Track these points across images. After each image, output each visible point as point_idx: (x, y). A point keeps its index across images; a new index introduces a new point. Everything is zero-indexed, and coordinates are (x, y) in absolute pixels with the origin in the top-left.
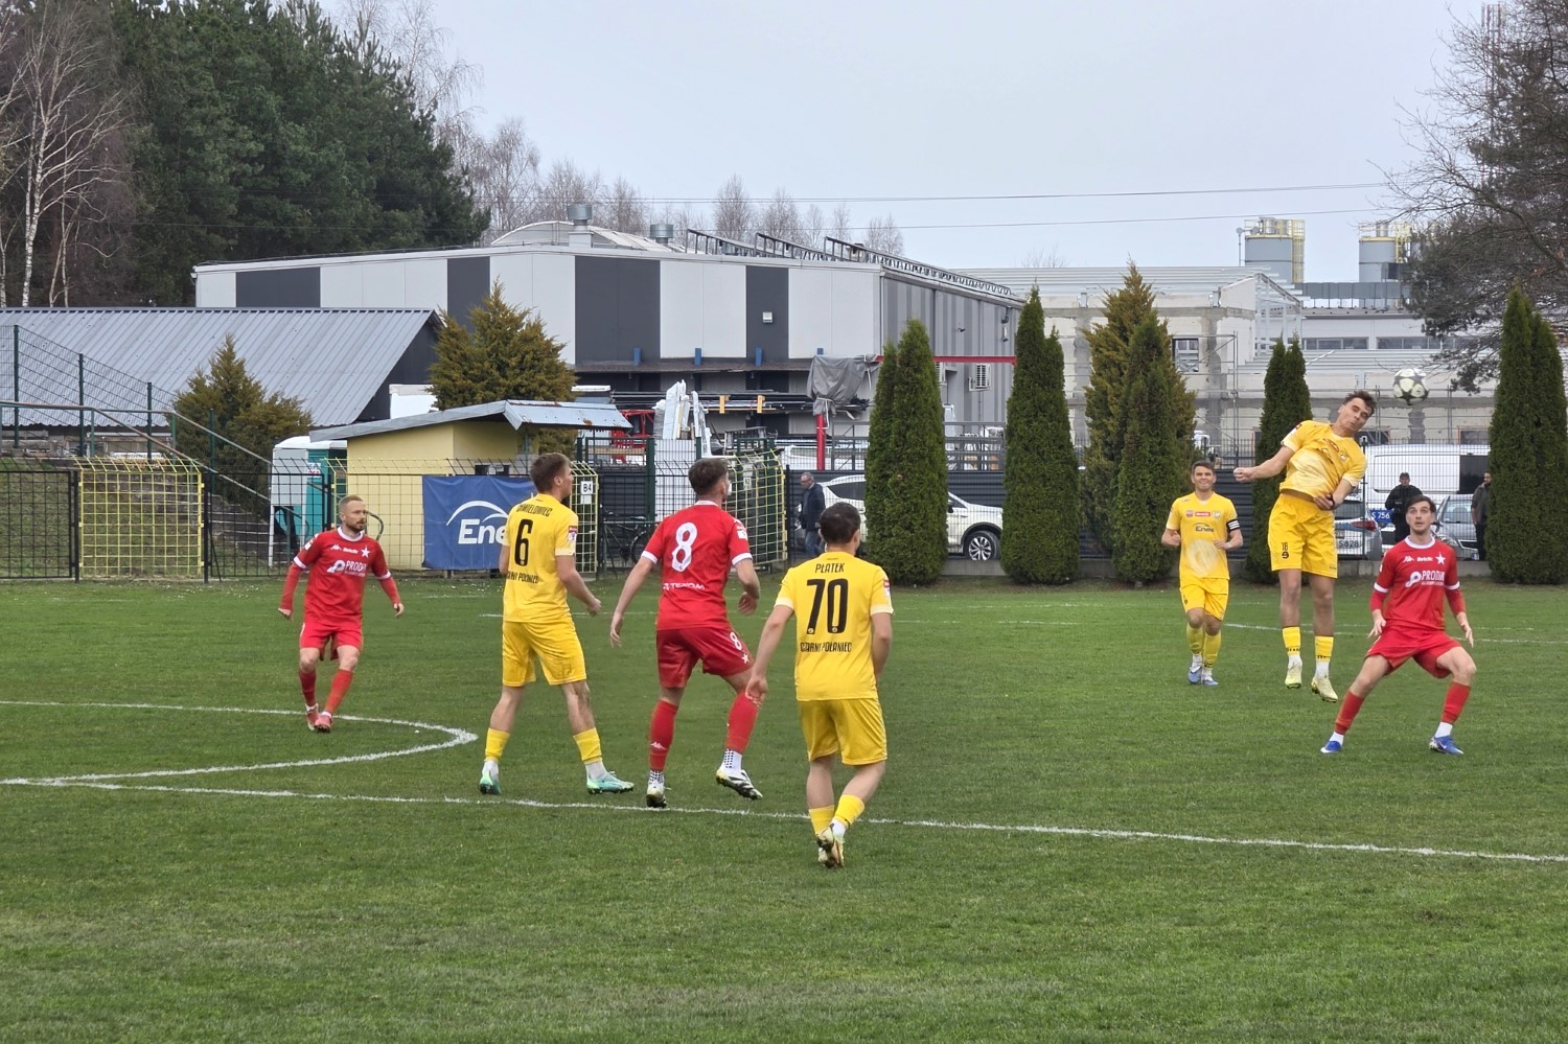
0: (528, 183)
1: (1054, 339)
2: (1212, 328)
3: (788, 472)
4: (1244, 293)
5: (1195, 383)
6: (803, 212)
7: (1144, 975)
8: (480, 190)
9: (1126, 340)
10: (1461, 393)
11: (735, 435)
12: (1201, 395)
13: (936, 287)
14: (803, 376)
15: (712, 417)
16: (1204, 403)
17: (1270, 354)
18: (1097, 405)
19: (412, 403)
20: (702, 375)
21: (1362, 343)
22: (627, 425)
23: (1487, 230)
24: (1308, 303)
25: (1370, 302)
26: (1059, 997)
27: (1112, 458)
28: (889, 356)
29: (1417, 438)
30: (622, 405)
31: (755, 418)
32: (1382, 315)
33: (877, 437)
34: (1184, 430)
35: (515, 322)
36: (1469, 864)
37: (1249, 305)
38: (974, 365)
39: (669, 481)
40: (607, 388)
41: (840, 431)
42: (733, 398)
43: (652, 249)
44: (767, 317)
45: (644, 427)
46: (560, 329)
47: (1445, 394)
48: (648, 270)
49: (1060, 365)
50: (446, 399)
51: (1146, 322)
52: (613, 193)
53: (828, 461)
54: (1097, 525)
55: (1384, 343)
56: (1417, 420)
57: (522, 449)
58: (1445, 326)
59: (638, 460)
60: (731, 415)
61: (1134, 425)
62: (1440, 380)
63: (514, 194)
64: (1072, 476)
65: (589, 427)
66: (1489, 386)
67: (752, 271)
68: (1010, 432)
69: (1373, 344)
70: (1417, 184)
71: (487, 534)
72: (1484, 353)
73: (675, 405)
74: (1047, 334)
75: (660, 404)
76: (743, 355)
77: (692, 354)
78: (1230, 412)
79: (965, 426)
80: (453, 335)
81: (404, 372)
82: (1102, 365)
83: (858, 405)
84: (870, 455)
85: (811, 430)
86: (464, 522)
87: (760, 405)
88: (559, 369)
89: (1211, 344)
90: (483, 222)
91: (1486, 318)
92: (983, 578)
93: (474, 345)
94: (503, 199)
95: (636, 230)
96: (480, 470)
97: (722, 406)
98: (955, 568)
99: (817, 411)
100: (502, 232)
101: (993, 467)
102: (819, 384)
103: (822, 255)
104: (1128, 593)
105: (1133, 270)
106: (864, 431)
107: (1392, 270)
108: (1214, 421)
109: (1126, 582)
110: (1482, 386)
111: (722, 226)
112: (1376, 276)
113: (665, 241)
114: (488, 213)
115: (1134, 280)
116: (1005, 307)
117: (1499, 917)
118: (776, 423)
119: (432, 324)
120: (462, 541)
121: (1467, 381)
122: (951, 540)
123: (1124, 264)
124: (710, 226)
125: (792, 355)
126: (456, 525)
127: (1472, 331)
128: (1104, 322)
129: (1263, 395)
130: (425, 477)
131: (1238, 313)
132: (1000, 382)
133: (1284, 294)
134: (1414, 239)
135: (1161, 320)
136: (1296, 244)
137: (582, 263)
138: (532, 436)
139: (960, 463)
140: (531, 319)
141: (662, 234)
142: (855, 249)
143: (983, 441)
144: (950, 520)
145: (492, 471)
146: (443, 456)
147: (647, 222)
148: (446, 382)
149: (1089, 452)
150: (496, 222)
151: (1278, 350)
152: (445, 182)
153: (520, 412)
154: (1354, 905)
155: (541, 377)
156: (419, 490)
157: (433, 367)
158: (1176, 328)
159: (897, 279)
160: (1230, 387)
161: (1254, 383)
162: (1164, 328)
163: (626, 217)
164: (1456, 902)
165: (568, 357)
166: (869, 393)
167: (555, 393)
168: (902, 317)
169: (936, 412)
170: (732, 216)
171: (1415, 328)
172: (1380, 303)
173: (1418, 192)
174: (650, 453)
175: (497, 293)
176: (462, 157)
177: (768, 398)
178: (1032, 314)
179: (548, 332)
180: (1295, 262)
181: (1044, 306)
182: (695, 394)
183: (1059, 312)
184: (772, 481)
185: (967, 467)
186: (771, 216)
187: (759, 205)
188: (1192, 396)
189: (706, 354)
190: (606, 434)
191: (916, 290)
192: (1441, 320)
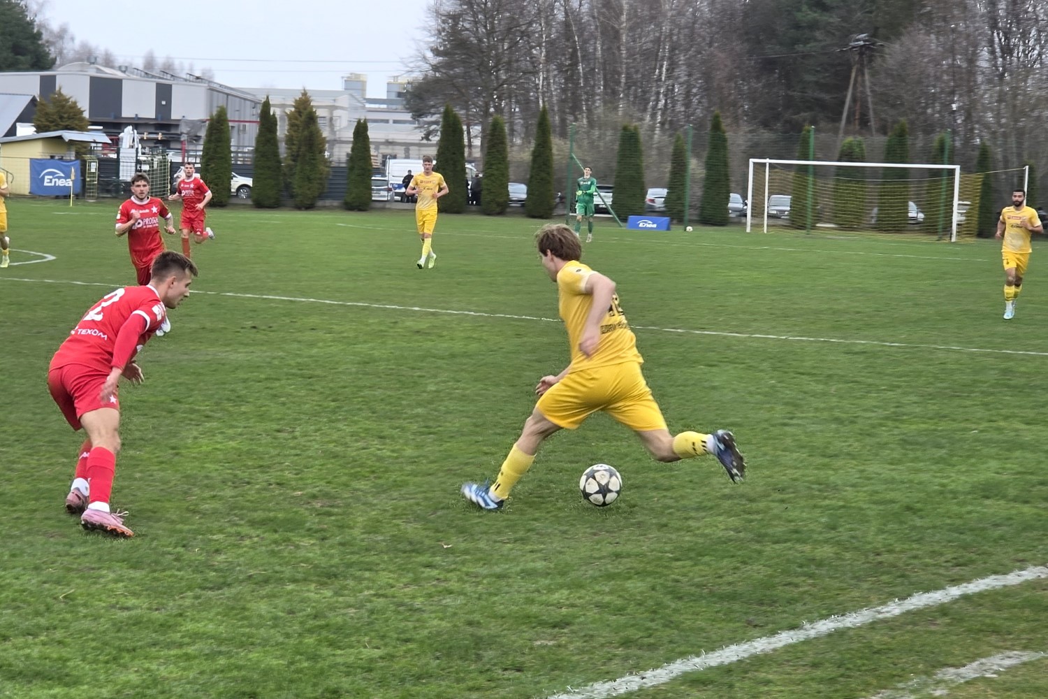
0: (71, 47)
1: (274, 115)
2: (331, 113)
3: (171, 162)
4: (344, 101)
5: (326, 133)
6: (177, 63)
7: (314, 351)
8: (52, 49)
9: (301, 116)
10: (425, 141)
11: (150, 148)
12: (328, 139)
13: (228, 94)
14: (177, 126)
15: (142, 140)
16: (328, 142)
17: (356, 124)
18: (290, 140)
19: (26, 130)
20: (138, 124)
21: (387, 121)
22: (110, 142)
23: (437, 81)
24: (368, 106)
25: (390, 106)
26: (283, 358)
27: (294, 160)
28: (211, 120)
29: (407, 157)
30: (108, 134)
31: (157, 141)
32: (395, 111)
33: (206, 151)
34: (322, 151)
35: (67, 100)
36: (433, 314)
37: (346, 105)
38: (242, 124)
39: (125, 164)
40: (101, 128)
41: (191, 147)
42: (150, 133)
43: (119, 75)
44: (164, 103)
45: (116, 143)
46: (84, 104)
47: (418, 142)
48: (117, 83)
49: (276, 125)
50: (40, 129)
51: (309, 110)
52: (103, 52)
53: (186, 159)
54: (288, 186)
55: (395, 122)
56: (407, 151)
57: (69, 149)
58: (420, 116)
59: (114, 156)
60: (149, 140)
61: (303, 149)
62: (417, 136)
63: (65, 51)
64: (279, 167)
65: (95, 142)
66: (435, 139)
67: (158, 85)
68: (257, 150)
69: (391, 122)
70: (412, 62)
71: (55, 182)
72: (433, 127)
73: (128, 135)
74: (272, 113)
75: (121, 135)
76: (154, 117)
77: (134, 116)
78: (337, 145)
79: (238, 147)
80: (42, 104)
81: (23, 118)
82: (292, 125)
83: (198, 138)
84: (202, 157)
85: (179, 147)
86: (46, 177)
87: (160, 137)
88: (83, 119)
89: (331, 119)
90: (54, 61)
91: (434, 114)
92: (243, 205)
93: (51, 109)
94: (61, 53)
95: (112, 67)
96: (52, 157)
97: (145, 136)
98: (234, 201)
99: (182, 139)
100: (61, 65)
101: (249, 163)
102: (184, 129)
103: (186, 80)
104: (299, 212)
105: (304, 90)
106: (201, 148)
107: (400, 94)
108: (331, 148)
109: (299, 207)
110: (432, 139)
111: (146, 67)
112: (393, 96)
113: (124, 72)
114: (56, 59)
115: (305, 94)
116: (255, 103)
117: (445, 333)
118: (166, 143)
119: (33, 100)
120: (46, 184)
121: (427, 137)
122: (232, 190)
123: (300, 88)
124: (141, 67)
125: (173, 117)
126: (43, 178)
127: (429, 119)
128: (293, 109)
129: (352, 140)
130: (31, 159)
131: (342, 108)
132: (253, 131)
133: (359, 102)
134: (409, 83)
135: (314, 110)
136: (364, 83)
137: (93, 79)
138: (72, 145)
139: (237, 161)
140: (72, 100)
141: (123, 69)
142: (198, 78)
143: (245, 153)
144: (232, 182)
145: (57, 158)
146: (38, 151)
147: (117, 65)
148: (39, 123)
149: (285, 158)
150: (58, 62)
151: (359, 122)
152: (39, 46)
153: (69, 135)
154: (391, 328)
155: (76, 122)
156: (29, 164)
157: (35, 117)
158: (320, 113)
159: (213, 90)
160: (338, 136)
161: (349, 135)
162: (315, 112)
163: (108, 62)
164: (428, 327)
165: (86, 115)
166: (203, 133)
167: (82, 129)
168: (215, 104)
169: (229, 141)
170: (150, 64)
171: (408, 117)
172: (394, 107)
173: (412, 65)
174: (118, 153)
175: (60, 89)
176: (45, 37)
177: (163, 134)
178: (266, 105)
179: (79, 105)
180: (363, 90)
181: (271, 103)
182: (135, 131)
183: (275, 106)
184: (165, 165)
185: (239, 163)
186: (164, 64)
187: (160, 60)
188: (325, 138)
189: (140, 116)
190: (100, 145)
191: (221, 94)
192: (418, 113)
